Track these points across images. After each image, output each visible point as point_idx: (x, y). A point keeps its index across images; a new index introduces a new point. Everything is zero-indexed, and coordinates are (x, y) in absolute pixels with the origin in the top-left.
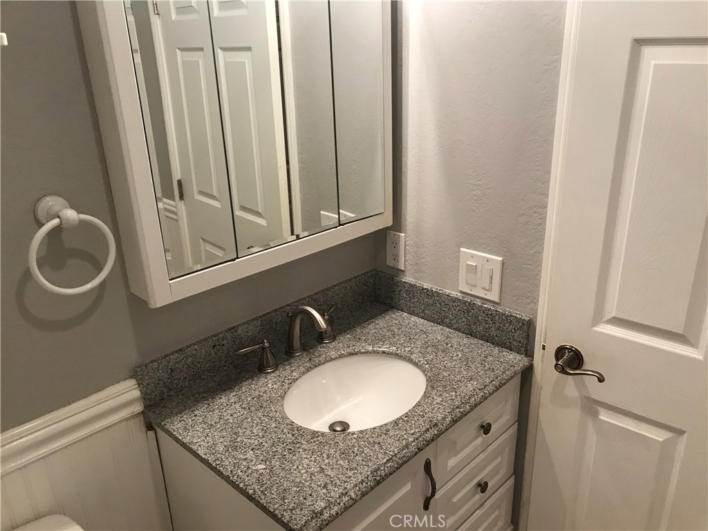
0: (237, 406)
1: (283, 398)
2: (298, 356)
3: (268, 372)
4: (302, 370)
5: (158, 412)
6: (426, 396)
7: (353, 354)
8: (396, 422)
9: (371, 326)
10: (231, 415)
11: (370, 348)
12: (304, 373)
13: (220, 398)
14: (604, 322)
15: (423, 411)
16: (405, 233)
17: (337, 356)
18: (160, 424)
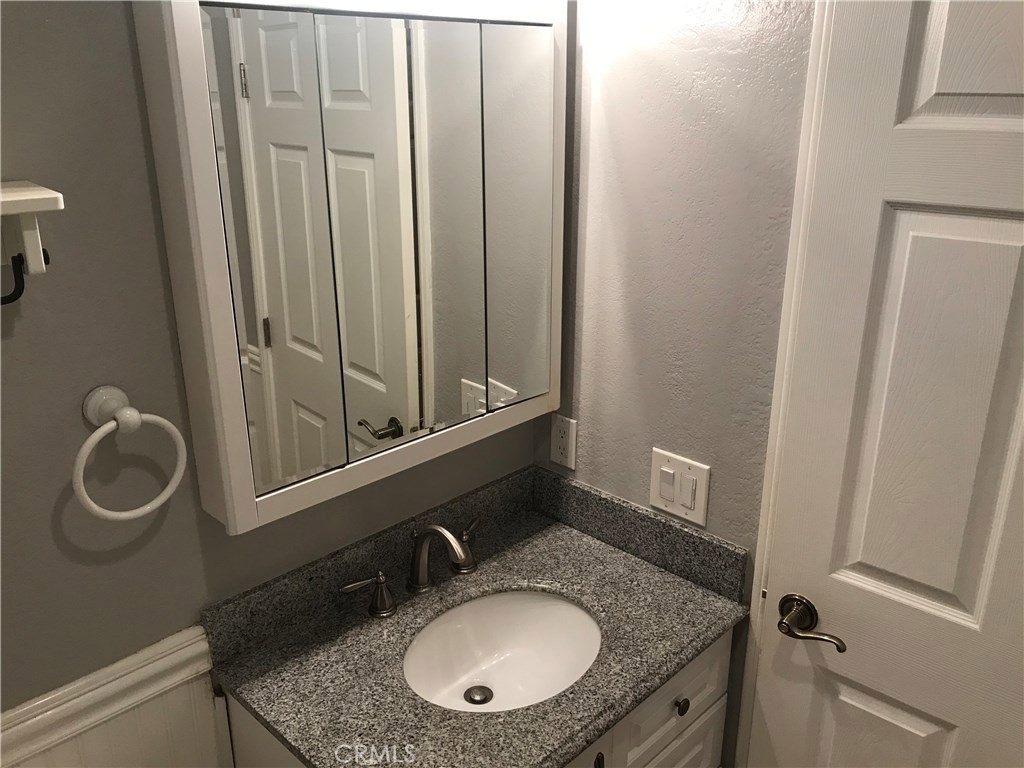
0: (341, 666)
1: (402, 656)
2: (425, 592)
3: (384, 617)
4: (430, 613)
5: (231, 672)
6: (600, 660)
7: (501, 591)
8: (557, 701)
9: (527, 549)
10: (332, 682)
11: (525, 584)
12: (431, 619)
13: (317, 654)
14: (846, 568)
15: (595, 685)
16: (577, 418)
17: (479, 593)
18: (235, 691)
